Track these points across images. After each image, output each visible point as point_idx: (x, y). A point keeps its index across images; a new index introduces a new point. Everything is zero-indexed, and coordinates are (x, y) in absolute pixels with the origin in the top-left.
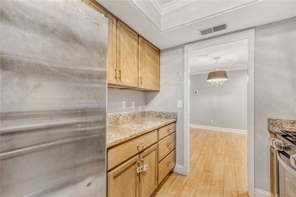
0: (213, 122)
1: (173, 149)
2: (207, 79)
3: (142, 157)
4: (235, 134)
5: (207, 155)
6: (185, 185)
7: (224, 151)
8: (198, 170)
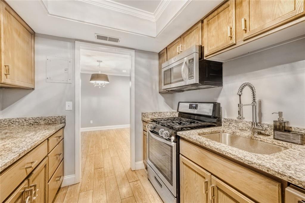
0: (92, 123)
1: (61, 160)
2: (90, 80)
3: (32, 181)
4: (112, 130)
5: (94, 155)
6: (80, 192)
7: (107, 146)
8: (89, 172)
